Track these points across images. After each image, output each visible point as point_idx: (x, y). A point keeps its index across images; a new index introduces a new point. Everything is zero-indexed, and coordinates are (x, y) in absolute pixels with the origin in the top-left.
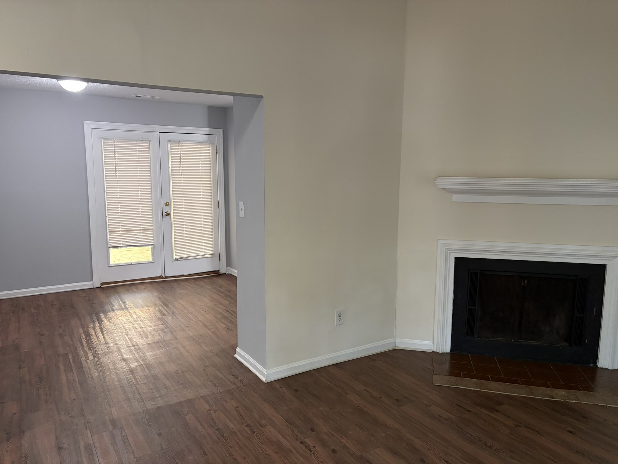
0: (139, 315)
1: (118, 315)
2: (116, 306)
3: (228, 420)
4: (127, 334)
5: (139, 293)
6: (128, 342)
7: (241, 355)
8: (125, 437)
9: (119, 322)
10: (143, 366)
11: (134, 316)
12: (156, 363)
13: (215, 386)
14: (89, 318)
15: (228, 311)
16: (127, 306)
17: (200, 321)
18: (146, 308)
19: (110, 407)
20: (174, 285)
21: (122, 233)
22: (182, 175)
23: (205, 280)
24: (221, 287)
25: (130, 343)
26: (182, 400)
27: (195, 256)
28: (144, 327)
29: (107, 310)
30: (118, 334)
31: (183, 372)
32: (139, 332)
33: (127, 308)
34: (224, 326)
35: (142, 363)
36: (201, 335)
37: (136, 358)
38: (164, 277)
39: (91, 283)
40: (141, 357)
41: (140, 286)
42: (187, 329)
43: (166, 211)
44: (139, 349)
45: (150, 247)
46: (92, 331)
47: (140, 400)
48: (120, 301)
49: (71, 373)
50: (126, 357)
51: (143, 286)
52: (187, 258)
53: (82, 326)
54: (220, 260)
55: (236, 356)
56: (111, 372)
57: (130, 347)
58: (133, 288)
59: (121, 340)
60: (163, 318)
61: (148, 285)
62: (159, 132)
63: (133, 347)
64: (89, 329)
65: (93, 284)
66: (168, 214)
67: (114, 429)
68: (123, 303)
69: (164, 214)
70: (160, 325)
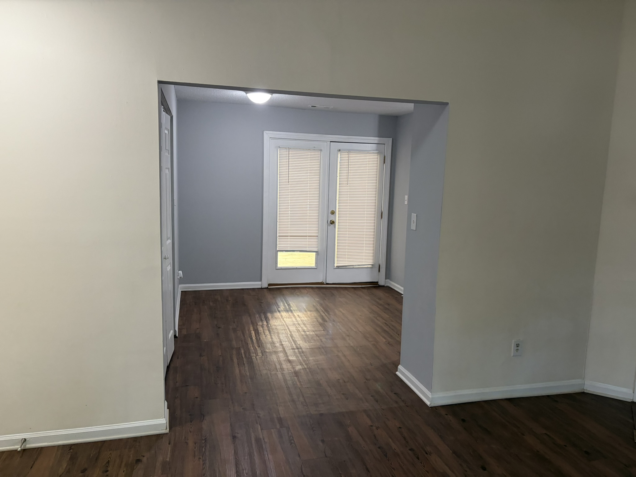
0: (302, 318)
1: (283, 316)
2: (282, 307)
3: (390, 440)
4: (292, 336)
5: (302, 297)
6: (292, 344)
7: (403, 373)
8: (291, 438)
9: (284, 323)
10: (306, 370)
11: (298, 319)
12: (319, 369)
13: (376, 401)
14: (258, 316)
15: (387, 325)
16: (291, 308)
17: (360, 332)
18: (309, 313)
19: (277, 406)
20: (335, 292)
21: (290, 238)
22: (349, 184)
23: (363, 290)
24: (380, 299)
25: (294, 346)
26: (344, 410)
27: (355, 265)
28: (307, 331)
29: (273, 310)
30: (283, 335)
31: (345, 382)
32: (302, 335)
33: (291, 311)
34: (384, 340)
35: (306, 367)
36: (361, 346)
37: (300, 361)
38: (325, 283)
39: (260, 283)
40: (304, 361)
41: (303, 291)
42: (347, 338)
43: (332, 219)
44: (303, 352)
45: (314, 253)
46: (260, 329)
47: (305, 404)
48: (285, 303)
49: (243, 367)
50: (290, 358)
51: (306, 291)
52: (347, 267)
53: (252, 323)
54: (379, 271)
55: (397, 373)
56: (278, 371)
57: (294, 349)
58: (297, 292)
59: (287, 341)
60: (324, 324)
61: (311, 290)
62: (330, 142)
63: (297, 350)
64: (258, 327)
65: (262, 284)
66: (333, 223)
67: (281, 427)
68: (287, 305)
69: (329, 222)
70: (322, 331)
